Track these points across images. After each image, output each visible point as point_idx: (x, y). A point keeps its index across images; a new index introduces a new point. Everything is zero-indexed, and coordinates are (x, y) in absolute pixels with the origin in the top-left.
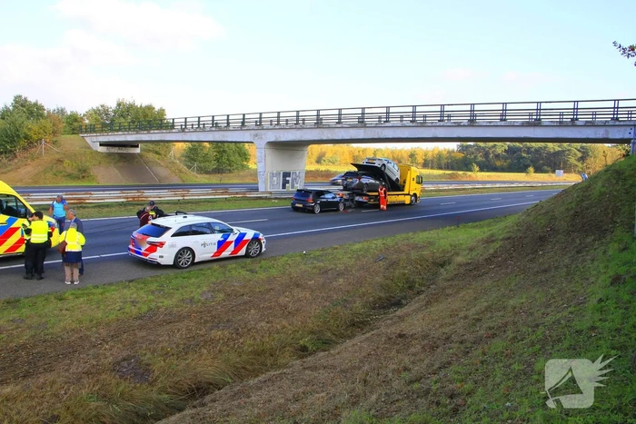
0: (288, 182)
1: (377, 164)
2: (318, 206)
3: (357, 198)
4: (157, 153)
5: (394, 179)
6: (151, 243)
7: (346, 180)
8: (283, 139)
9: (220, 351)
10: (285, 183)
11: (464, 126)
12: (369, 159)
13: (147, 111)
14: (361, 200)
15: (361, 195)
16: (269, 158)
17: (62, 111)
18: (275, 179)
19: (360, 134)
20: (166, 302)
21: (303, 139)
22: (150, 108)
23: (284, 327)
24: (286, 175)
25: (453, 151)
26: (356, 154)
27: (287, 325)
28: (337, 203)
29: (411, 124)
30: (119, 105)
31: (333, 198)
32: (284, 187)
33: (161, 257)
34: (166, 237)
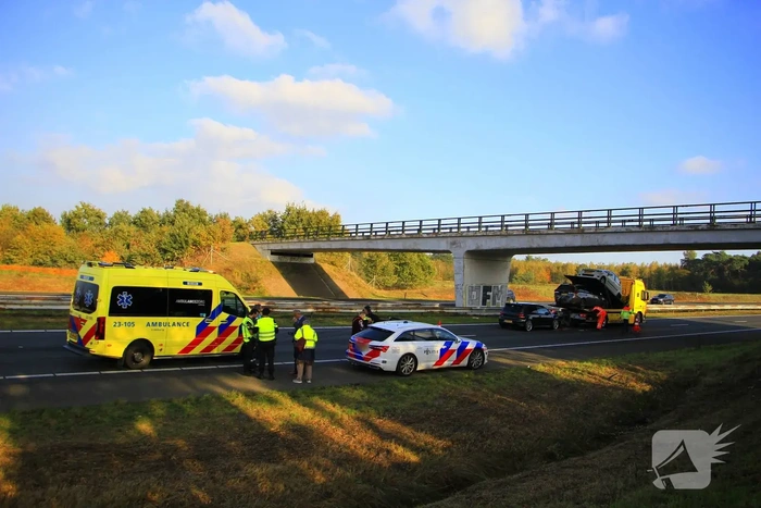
0: (489, 297)
1: (596, 276)
2: (530, 323)
3: (572, 316)
4: (332, 263)
5: (616, 294)
6: (372, 347)
7: (560, 294)
8: (485, 247)
9: (469, 451)
10: (486, 298)
11: (702, 230)
12: (586, 271)
13: (321, 217)
15: (579, 312)
16: (468, 270)
17: (225, 217)
18: (475, 293)
19: (577, 241)
20: (400, 405)
21: (509, 247)
22: (323, 213)
23: (528, 434)
24: (487, 289)
25: (677, 267)
26: (554, 271)
27: (529, 431)
28: (551, 320)
29: (638, 229)
30: (288, 210)
31: (547, 314)
32: (484, 303)
33: (384, 362)
34: (389, 341)
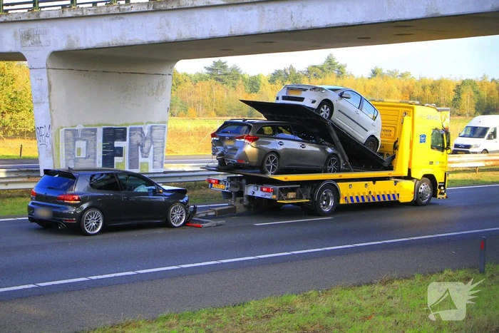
0: (120, 152)
1: (309, 101)
3: (250, 190)
8: (83, 44)
10: (112, 156)
14: (259, 194)
16: (59, 94)
18: (81, 144)
24: (113, 134)
32: (107, 163)
